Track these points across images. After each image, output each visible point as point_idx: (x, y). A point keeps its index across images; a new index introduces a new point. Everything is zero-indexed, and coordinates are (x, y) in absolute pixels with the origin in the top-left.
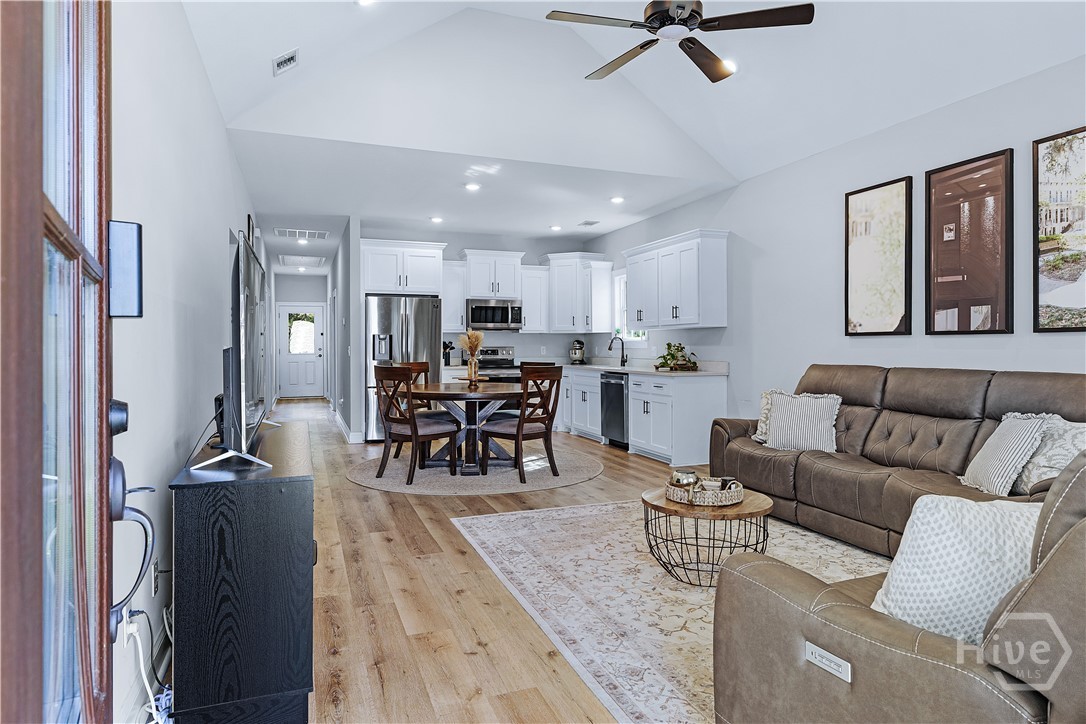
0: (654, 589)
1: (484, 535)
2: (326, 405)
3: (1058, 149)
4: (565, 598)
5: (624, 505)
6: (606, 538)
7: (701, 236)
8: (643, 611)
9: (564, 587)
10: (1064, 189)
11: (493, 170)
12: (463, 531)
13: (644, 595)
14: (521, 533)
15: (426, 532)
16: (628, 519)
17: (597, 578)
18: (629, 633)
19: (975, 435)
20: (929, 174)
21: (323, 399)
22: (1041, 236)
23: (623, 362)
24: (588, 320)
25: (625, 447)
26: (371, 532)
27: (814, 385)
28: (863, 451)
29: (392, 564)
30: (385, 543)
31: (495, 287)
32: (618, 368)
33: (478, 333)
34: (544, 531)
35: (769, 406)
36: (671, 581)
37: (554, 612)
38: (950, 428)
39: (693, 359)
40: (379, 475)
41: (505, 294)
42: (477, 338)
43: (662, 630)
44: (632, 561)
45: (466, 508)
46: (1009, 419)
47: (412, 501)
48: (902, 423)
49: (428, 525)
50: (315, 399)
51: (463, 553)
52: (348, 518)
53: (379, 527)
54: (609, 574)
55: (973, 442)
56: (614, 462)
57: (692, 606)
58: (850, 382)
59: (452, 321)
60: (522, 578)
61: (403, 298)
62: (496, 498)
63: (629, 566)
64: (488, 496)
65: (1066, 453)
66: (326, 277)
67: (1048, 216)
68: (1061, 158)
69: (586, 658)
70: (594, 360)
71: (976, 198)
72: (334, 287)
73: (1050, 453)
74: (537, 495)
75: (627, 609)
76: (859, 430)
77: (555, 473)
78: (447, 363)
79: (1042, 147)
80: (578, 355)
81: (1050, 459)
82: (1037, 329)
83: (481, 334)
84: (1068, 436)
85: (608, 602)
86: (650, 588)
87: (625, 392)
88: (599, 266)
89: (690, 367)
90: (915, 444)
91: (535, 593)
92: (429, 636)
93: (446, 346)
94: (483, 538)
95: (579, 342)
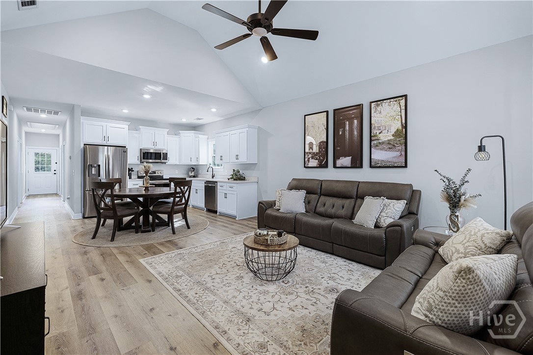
0: (252, 287)
1: (160, 268)
2: (58, 198)
3: (378, 105)
4: (212, 302)
5: (224, 241)
6: (221, 260)
7: (249, 127)
8: (252, 302)
9: (209, 294)
10: (380, 119)
11: (159, 89)
12: (148, 267)
13: (249, 291)
14: (179, 264)
15: (126, 270)
16: (228, 249)
17: (224, 285)
18: (251, 318)
19: (355, 204)
20: (335, 110)
21: (56, 194)
22: (372, 135)
23: (213, 177)
24: (197, 160)
25: (216, 212)
26: (89, 276)
27: (296, 186)
28: (315, 211)
29: (106, 297)
30: (100, 282)
31: (155, 144)
32: (211, 180)
33: (150, 165)
34: (191, 260)
35: (280, 195)
36: (259, 281)
37: (209, 313)
38: (347, 202)
39: (243, 175)
40: (94, 237)
41: (160, 147)
42: (149, 167)
43: (265, 313)
44: (237, 272)
45: (147, 252)
46: (368, 199)
47: (115, 251)
48: (329, 201)
49: (126, 266)
50: (52, 195)
51: (150, 281)
52: (74, 268)
53: (94, 271)
54: (229, 282)
55: (354, 207)
56: (213, 219)
57: (273, 294)
58: (309, 185)
59: (133, 158)
60: (186, 293)
61: (106, 147)
62: (162, 244)
63: (237, 275)
64: (157, 243)
65: (391, 211)
66: (59, 135)
67: (375, 128)
68: (379, 109)
69: (235, 343)
70: (199, 176)
71: (351, 121)
72: (64, 140)
73: (386, 212)
74: (182, 240)
75: (245, 302)
76: (313, 203)
77: (189, 228)
78: (130, 178)
79: (373, 104)
80: (193, 174)
81: (387, 214)
82: (371, 166)
83: (151, 165)
84: (391, 205)
85: (234, 300)
86: (250, 287)
87: (216, 189)
88: (202, 137)
89: (242, 178)
90: (334, 208)
91: (196, 301)
92: (137, 351)
93: (129, 170)
94: (159, 270)
95: (193, 168)
